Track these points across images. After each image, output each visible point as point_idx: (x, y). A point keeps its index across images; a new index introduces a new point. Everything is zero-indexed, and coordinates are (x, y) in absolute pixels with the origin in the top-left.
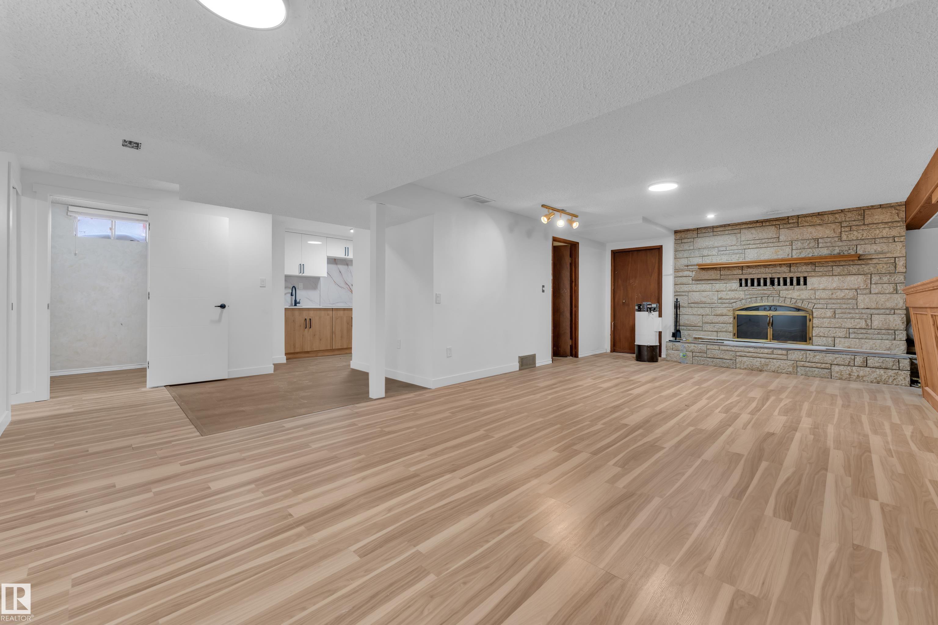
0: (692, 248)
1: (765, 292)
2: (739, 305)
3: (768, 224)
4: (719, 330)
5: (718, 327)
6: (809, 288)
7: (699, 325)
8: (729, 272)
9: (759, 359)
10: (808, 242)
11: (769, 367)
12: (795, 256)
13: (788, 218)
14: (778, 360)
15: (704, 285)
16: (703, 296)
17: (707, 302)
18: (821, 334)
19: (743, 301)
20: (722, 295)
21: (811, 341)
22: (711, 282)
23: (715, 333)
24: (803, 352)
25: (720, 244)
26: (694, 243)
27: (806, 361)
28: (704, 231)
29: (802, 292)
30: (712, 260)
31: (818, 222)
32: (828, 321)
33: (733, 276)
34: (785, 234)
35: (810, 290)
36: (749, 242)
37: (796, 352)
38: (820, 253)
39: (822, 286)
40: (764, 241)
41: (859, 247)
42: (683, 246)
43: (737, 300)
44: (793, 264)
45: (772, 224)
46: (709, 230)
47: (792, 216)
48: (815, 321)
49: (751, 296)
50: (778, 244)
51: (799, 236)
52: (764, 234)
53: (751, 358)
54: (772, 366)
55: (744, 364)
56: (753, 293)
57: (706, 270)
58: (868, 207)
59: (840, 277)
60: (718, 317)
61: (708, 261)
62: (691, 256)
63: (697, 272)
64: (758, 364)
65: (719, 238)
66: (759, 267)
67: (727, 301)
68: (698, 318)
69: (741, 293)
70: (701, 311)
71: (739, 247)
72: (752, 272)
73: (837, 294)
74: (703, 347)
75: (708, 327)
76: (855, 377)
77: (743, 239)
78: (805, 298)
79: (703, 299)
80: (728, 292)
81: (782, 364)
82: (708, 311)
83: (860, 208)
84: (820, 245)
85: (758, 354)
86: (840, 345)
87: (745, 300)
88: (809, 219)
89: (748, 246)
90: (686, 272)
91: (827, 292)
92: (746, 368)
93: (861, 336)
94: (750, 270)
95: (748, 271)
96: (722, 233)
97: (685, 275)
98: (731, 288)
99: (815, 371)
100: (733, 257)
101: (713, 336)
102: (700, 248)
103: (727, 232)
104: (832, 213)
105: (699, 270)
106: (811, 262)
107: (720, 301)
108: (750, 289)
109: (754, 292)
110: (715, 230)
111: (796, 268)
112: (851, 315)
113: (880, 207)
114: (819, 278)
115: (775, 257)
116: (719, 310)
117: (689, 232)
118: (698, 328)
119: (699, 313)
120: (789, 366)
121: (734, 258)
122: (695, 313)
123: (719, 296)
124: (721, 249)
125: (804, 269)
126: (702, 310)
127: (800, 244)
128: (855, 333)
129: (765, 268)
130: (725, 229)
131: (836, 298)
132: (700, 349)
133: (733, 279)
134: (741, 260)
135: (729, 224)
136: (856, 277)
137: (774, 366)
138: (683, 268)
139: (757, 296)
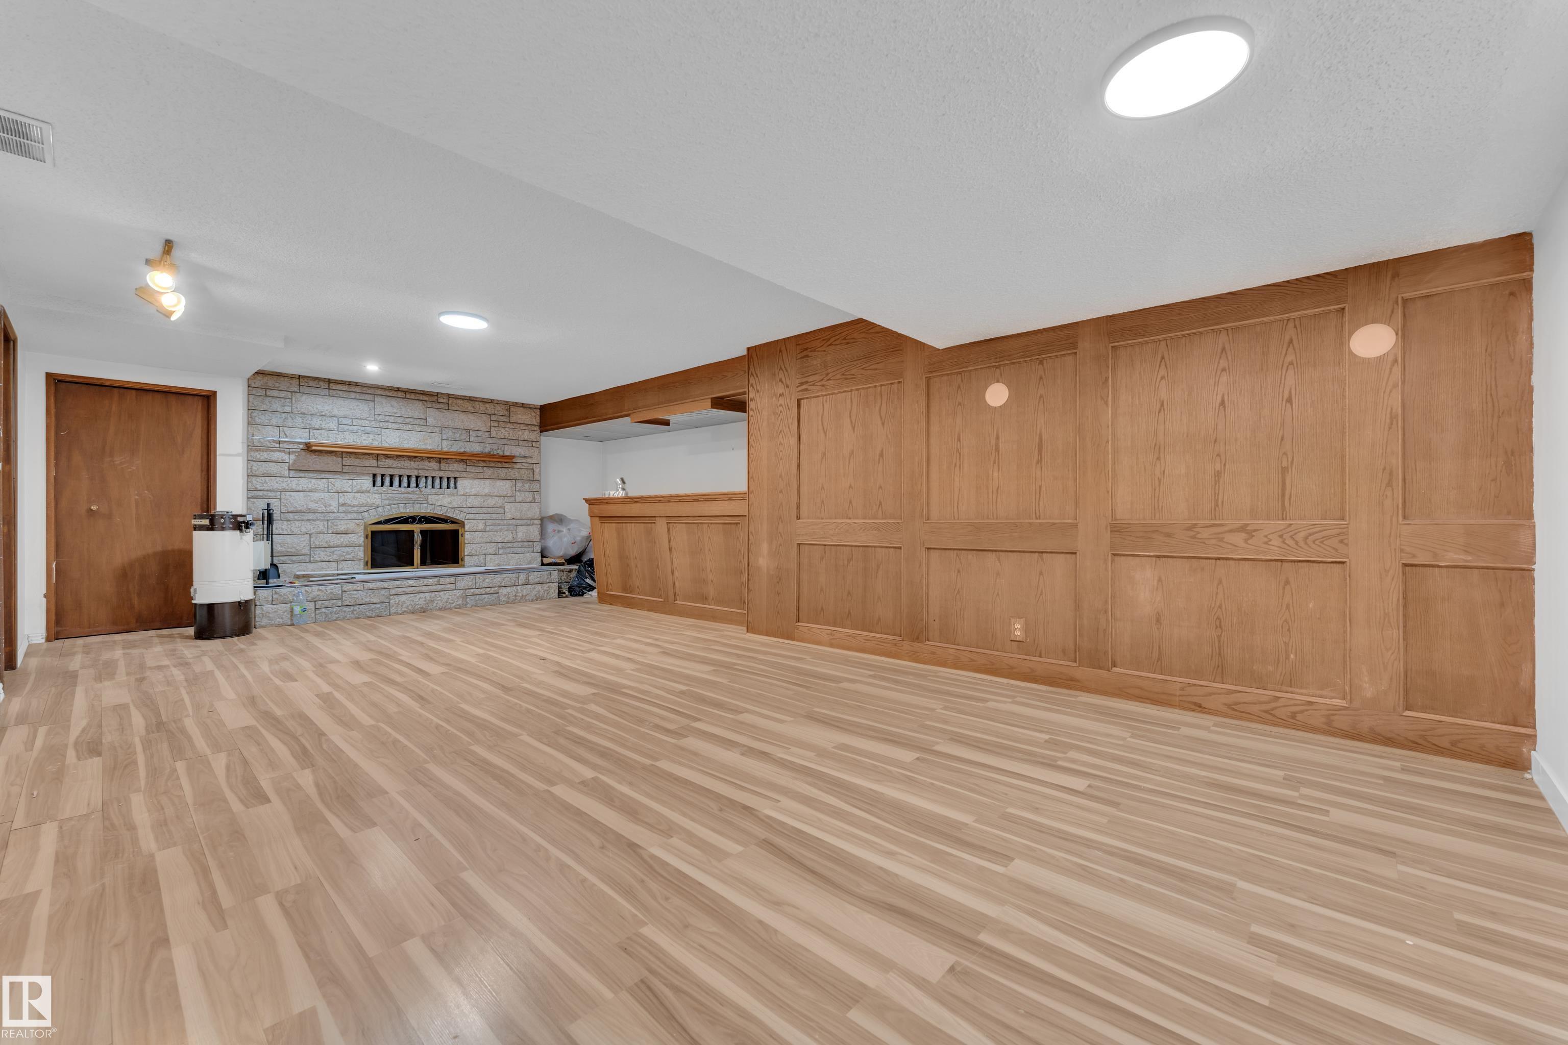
0: (288, 409)
1: (411, 496)
2: (373, 517)
3: (413, 396)
4: (342, 558)
5: (338, 553)
6: (460, 493)
7: (303, 552)
8: (356, 462)
9: (422, 595)
10: (460, 432)
11: (435, 604)
12: (445, 449)
13: (437, 396)
14: (445, 592)
15: (313, 481)
16: (312, 499)
17: (320, 510)
18: (473, 552)
19: (380, 509)
20: (348, 499)
21: (463, 563)
22: (327, 476)
23: (334, 564)
24: (472, 576)
25: (341, 413)
26: (294, 401)
27: (475, 588)
28: (312, 383)
29: (453, 497)
30: (329, 437)
31: (470, 408)
32: (480, 535)
33: (364, 468)
34: (434, 417)
35: (462, 495)
36: (387, 418)
37: (466, 577)
38: (472, 449)
39: (474, 491)
40: (408, 420)
41: (506, 447)
42: (269, 402)
43: (370, 508)
44: (444, 459)
45: (419, 398)
46: (322, 383)
47: (442, 393)
48: (467, 536)
49: (391, 502)
50: (426, 429)
51: (450, 422)
52: (408, 410)
53: (412, 595)
54: (439, 602)
55: (402, 606)
56: (393, 497)
57: (317, 453)
58: (513, 403)
59: (491, 481)
60: (338, 536)
61: (321, 439)
62: (287, 425)
63: (299, 455)
64: (422, 602)
65: (340, 402)
66: (403, 459)
67: (355, 509)
68: (302, 539)
69: (377, 496)
70: (307, 527)
71: (373, 423)
72: (393, 464)
73: (489, 501)
74: (336, 589)
75: (321, 555)
76: (519, 598)
77: (378, 411)
78: (456, 506)
79: (313, 506)
80: (356, 494)
81: (450, 597)
82: (321, 526)
83: (507, 402)
84: (472, 439)
85: (420, 588)
86: (491, 564)
87: (382, 508)
88: (460, 402)
89: (387, 424)
90: (278, 454)
91: (479, 499)
92: (405, 611)
93: (508, 551)
94: (389, 462)
95: (386, 464)
96: (345, 394)
97: (274, 459)
98: (361, 487)
99: (484, 598)
100: (364, 438)
101: (331, 569)
102: (306, 412)
103: (353, 395)
104: (484, 401)
105: (303, 453)
106: (462, 460)
107: (342, 509)
108: (389, 492)
109: (395, 495)
110: (332, 386)
111: (447, 465)
112: (500, 527)
113: (522, 407)
114: (471, 481)
115: (422, 446)
116: (341, 525)
117: (282, 379)
118: (301, 557)
119: (304, 530)
120: (458, 597)
121: (365, 440)
122: (296, 530)
123: (341, 501)
124: (345, 421)
125: (455, 467)
126: (308, 523)
127: (451, 433)
128: (503, 548)
129: (410, 461)
130: (350, 390)
131: (487, 506)
132: (331, 593)
133: (362, 474)
134: (376, 444)
135: (357, 383)
136: (504, 482)
137: (442, 601)
138: (270, 446)
139: (399, 502)
